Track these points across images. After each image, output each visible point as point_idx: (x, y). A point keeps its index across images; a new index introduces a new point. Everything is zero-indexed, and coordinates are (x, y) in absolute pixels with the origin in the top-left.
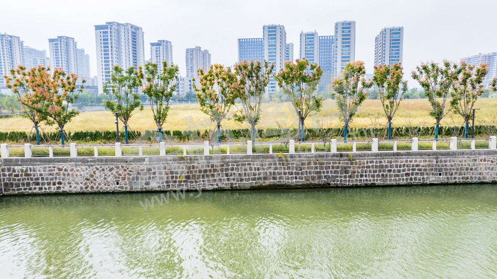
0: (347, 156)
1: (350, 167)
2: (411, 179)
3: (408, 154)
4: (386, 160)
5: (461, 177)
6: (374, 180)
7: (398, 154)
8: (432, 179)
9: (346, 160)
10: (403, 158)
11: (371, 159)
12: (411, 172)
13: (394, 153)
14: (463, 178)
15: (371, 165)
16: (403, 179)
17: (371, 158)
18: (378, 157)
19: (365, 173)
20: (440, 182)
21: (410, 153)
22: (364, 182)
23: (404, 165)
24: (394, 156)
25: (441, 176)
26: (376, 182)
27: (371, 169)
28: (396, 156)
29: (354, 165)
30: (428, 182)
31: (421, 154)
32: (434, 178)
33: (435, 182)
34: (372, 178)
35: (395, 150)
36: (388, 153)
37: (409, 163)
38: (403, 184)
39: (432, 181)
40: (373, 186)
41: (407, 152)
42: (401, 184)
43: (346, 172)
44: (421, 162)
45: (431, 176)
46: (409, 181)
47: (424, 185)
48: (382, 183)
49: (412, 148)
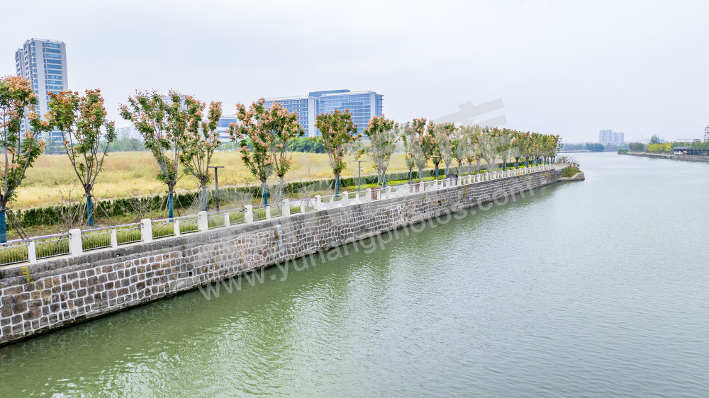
0: (17, 273)
1: (26, 297)
2: (148, 292)
3: (138, 250)
4: (101, 267)
5: (218, 271)
6: (81, 310)
7: (120, 253)
8: (180, 284)
9: (15, 283)
10: (130, 259)
11: (70, 271)
12: (146, 279)
13: (113, 252)
14: (221, 273)
15: (71, 282)
16: (135, 295)
17: (70, 268)
18: (84, 265)
19: (63, 300)
20: (191, 287)
21: (140, 246)
22: (61, 319)
23: (133, 271)
24: (113, 256)
25: (192, 277)
26: (86, 313)
27: (73, 290)
28: (118, 257)
29: (35, 290)
30: (175, 291)
31: (157, 247)
32: (183, 283)
33: (185, 289)
34: (77, 308)
35: (115, 246)
36: (103, 253)
37: (140, 265)
38: (136, 303)
39: (181, 287)
40: (82, 322)
41: (136, 247)
42: (132, 305)
43: (18, 309)
44: (159, 259)
45: (178, 279)
46: (145, 297)
47: (169, 298)
48: (98, 311)
49: (142, 238)
